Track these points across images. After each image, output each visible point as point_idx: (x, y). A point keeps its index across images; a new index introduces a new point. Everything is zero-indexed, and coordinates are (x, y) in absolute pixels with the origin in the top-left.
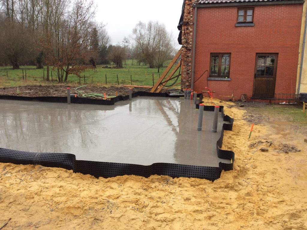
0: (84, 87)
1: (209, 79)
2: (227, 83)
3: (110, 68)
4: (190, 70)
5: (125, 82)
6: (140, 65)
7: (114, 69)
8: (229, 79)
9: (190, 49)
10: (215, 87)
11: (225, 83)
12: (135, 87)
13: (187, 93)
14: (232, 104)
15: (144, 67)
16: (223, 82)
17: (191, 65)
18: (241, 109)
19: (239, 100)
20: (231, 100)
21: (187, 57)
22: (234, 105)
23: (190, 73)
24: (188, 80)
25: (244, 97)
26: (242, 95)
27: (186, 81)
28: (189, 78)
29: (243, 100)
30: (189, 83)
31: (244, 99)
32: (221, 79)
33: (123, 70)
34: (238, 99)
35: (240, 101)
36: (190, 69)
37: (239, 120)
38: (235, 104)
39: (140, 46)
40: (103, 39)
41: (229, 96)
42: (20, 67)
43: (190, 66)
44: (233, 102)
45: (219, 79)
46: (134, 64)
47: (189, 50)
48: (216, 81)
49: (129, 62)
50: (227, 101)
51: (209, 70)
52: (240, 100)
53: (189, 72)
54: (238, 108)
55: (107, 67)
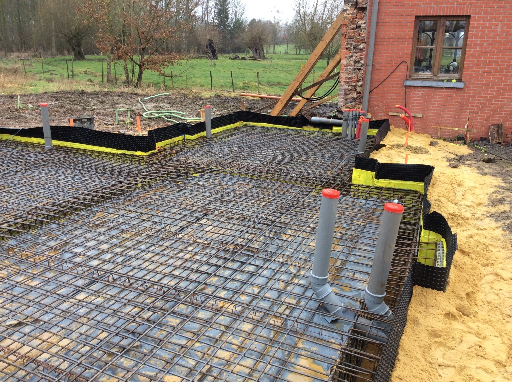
0: (165, 95)
1: (409, 83)
2: (454, 94)
3: (244, 59)
4: (363, 62)
5: (249, 87)
6: (299, 54)
7: (250, 62)
8: (461, 85)
9: (365, 6)
10: (422, 103)
11: (448, 96)
12: (262, 98)
13: (351, 118)
14: (464, 150)
15: (305, 57)
16: (444, 93)
17: (364, 48)
18: (487, 171)
19: (482, 139)
20: (461, 139)
21: (357, 29)
22: (468, 155)
23: (362, 68)
24: (355, 87)
25: (498, 131)
26: (492, 125)
27: (350, 88)
28: (359, 81)
29: (493, 140)
30: (358, 93)
31: (496, 136)
32: (441, 84)
33: (264, 63)
34: (480, 136)
35: (484, 142)
36: (361, 59)
37: (478, 218)
38: (471, 152)
39: (299, 18)
40: (236, 7)
41: (456, 129)
42: (87, 57)
43: (362, 50)
44: (465, 144)
45: (434, 84)
46: (289, 52)
47: (364, 10)
48: (427, 90)
49: (281, 49)
50: (451, 141)
51: (409, 62)
52: (485, 140)
53: (360, 65)
54: (479, 168)
55: (237, 58)
